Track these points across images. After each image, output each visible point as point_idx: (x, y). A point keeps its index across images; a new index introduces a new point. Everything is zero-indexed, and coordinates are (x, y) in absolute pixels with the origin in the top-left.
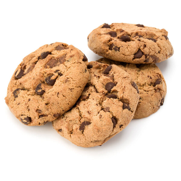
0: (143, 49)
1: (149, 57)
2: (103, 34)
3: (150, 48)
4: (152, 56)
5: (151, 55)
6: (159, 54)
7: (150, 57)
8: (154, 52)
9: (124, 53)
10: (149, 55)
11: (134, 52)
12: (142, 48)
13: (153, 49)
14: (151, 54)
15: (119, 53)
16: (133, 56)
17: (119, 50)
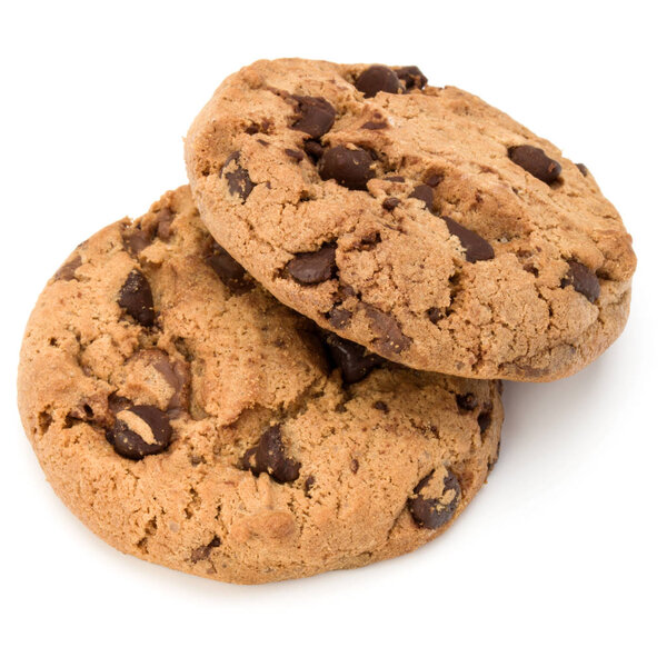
0: (351, 250)
1: (357, 309)
2: (269, 89)
3: (390, 266)
4: (372, 311)
5: (370, 300)
6: (426, 322)
7: (363, 312)
8: (397, 293)
9: (253, 221)
10: (359, 296)
11: (297, 242)
12: (346, 241)
13: (406, 278)
14: (373, 297)
15: (240, 209)
16: (287, 257)
17: (245, 196)
